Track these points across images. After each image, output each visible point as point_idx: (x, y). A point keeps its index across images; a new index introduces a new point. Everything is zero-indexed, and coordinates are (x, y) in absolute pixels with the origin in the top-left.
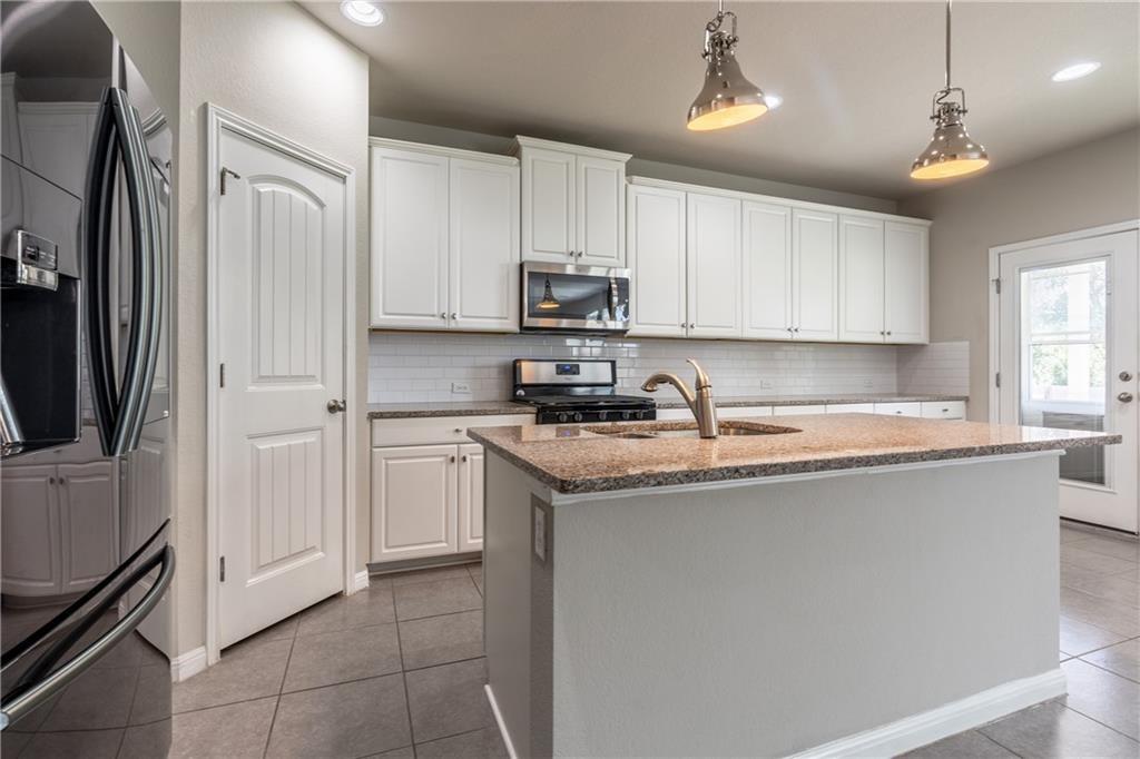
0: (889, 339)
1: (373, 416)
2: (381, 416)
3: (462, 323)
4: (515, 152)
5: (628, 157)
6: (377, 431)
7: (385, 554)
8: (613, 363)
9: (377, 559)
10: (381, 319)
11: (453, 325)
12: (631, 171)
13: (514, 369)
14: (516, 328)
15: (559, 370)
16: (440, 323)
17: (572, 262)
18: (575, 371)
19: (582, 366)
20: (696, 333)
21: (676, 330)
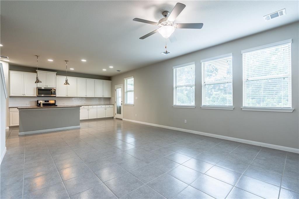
0: (104, 97)
1: (9, 108)
2: (11, 108)
3: (26, 95)
4: (36, 72)
5: (56, 73)
6: (10, 110)
7: (11, 125)
8: (55, 101)
9: (10, 126)
10: (12, 95)
11: (25, 96)
12: (57, 74)
13: (38, 101)
14: (36, 96)
15: (45, 101)
16: (23, 96)
17: (46, 87)
18: (48, 101)
19: (49, 101)
20: (69, 96)
21: (65, 96)
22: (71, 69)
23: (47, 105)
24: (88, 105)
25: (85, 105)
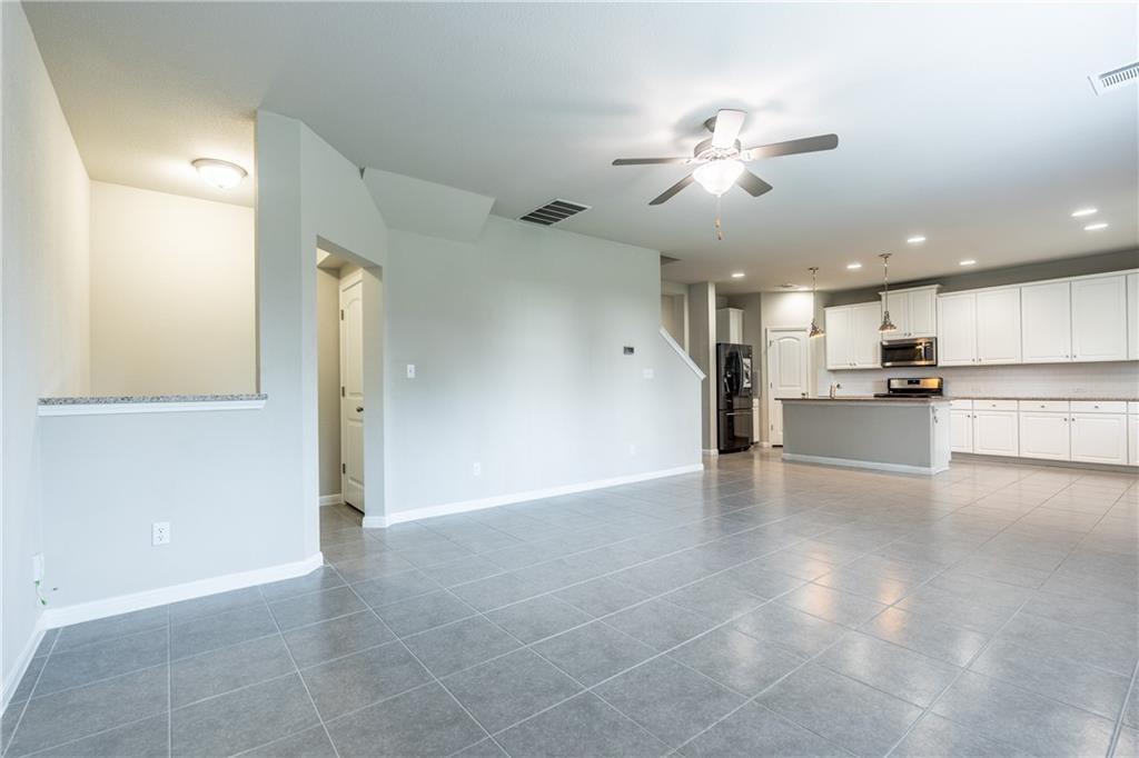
3: (859, 366)
4: (880, 298)
5: (937, 286)
8: (941, 379)
10: (830, 367)
12: (939, 291)
13: (889, 381)
14: (882, 367)
15: (910, 382)
16: (850, 367)
17: (907, 337)
18: (918, 382)
19: (922, 381)
20: (984, 362)
21: (970, 363)
22: (963, 263)
23: (914, 392)
24: (1070, 400)
25: (1051, 399)
